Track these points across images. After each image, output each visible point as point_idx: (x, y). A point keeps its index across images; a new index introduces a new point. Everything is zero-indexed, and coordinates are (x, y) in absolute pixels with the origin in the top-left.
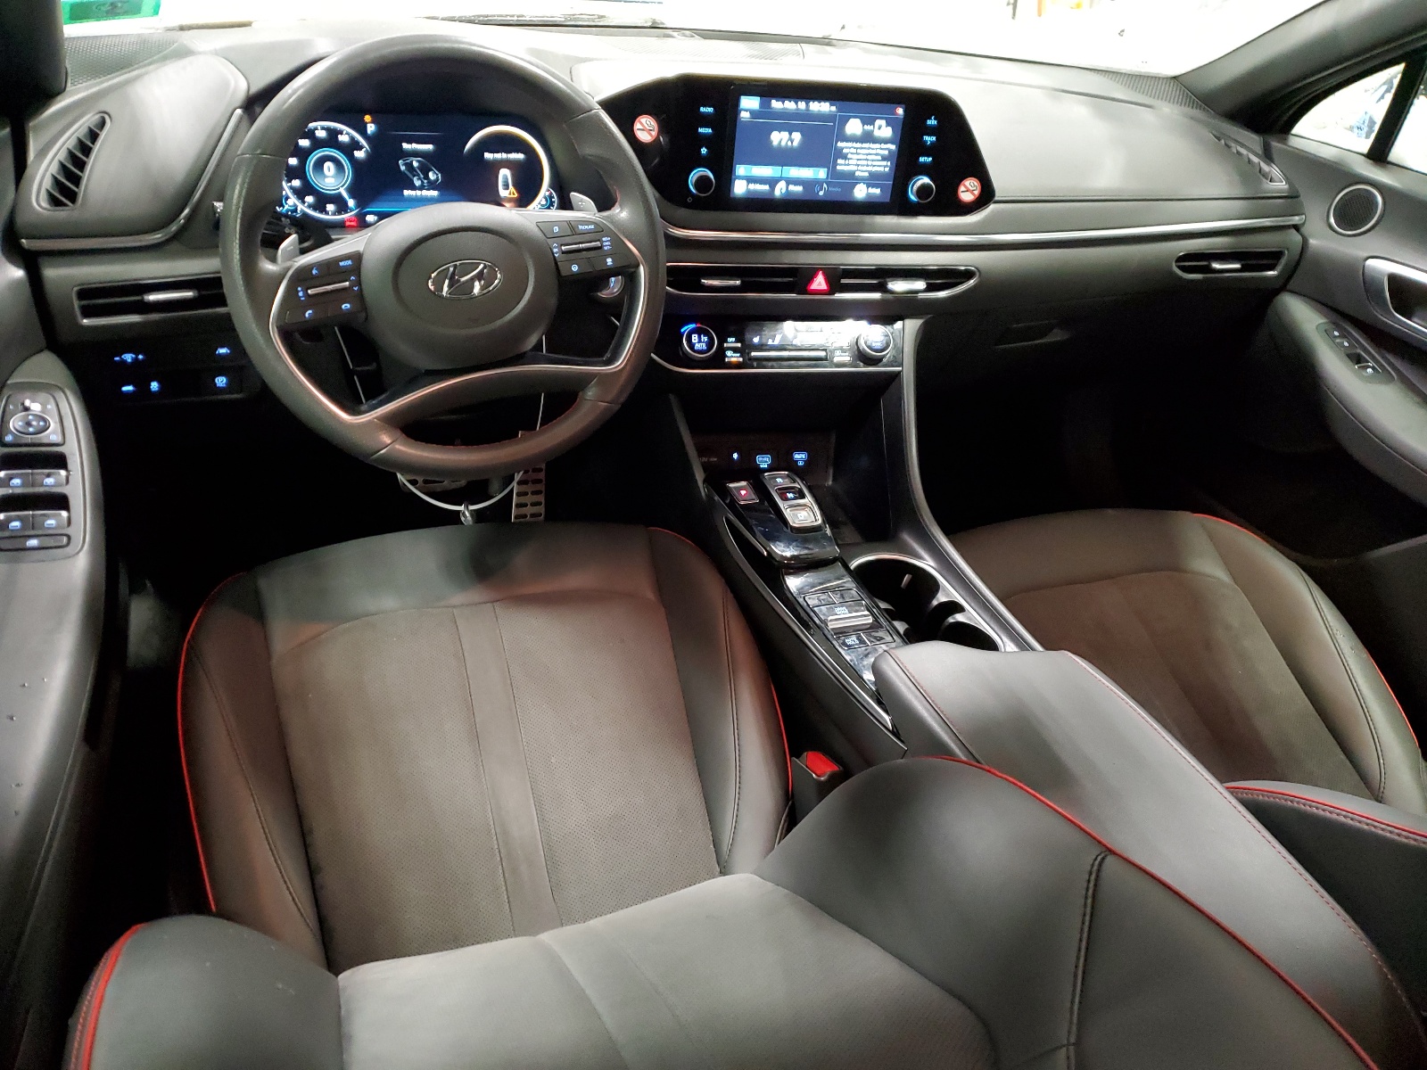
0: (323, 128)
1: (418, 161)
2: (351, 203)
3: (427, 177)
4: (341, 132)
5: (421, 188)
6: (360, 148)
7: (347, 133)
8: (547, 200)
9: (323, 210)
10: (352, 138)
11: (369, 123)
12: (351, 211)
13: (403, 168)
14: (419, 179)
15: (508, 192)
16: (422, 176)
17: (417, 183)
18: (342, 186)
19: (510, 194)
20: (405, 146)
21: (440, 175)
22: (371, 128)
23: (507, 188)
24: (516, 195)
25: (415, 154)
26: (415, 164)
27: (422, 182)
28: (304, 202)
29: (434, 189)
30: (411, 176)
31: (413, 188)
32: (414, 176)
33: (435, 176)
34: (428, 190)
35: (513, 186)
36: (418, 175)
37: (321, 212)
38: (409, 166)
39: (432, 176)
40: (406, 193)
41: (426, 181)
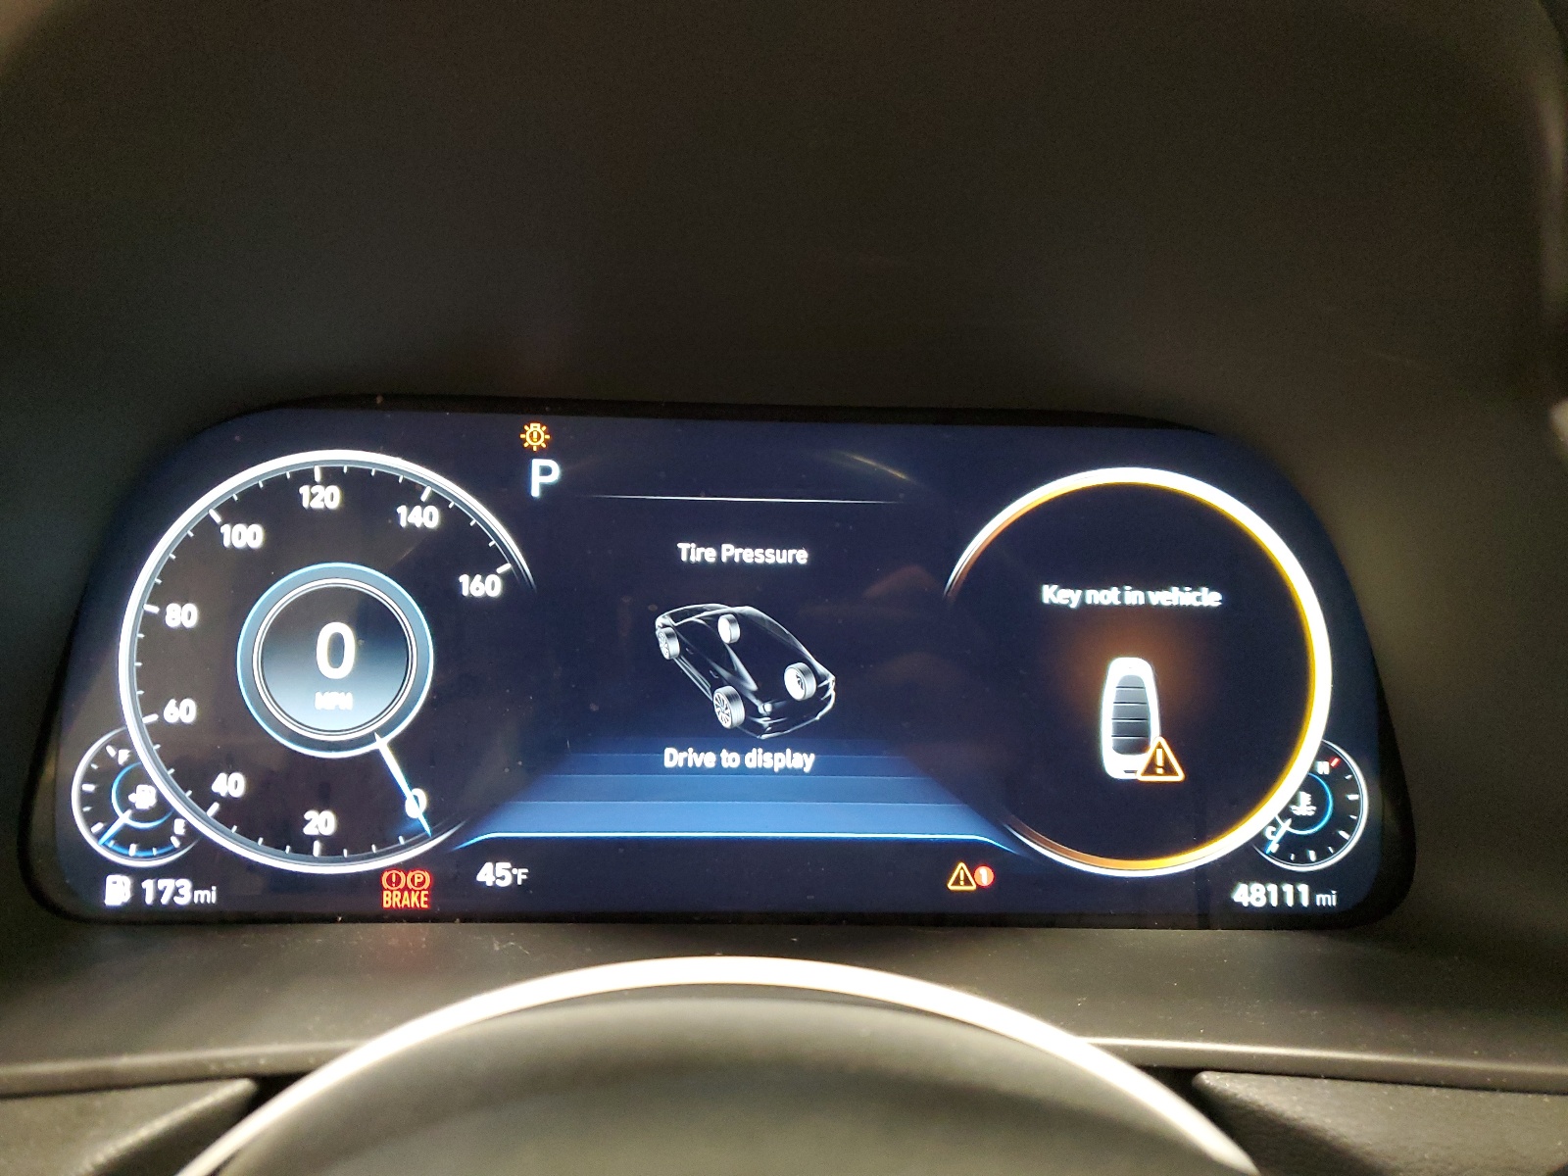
0: (332, 475)
1: (741, 620)
2: (416, 804)
3: (772, 688)
4: (410, 493)
5: (744, 737)
6: (486, 559)
7: (438, 500)
8: (1319, 800)
9: (288, 835)
10: (454, 518)
11: (542, 453)
12: (416, 836)
13: (670, 648)
14: (740, 695)
15: (1139, 762)
16: (751, 685)
17: (731, 714)
18: (383, 731)
19: (1151, 769)
20: (692, 552)
21: (831, 680)
22: (544, 474)
23: (1140, 747)
24: (1180, 776)
25: (728, 583)
26: (728, 632)
27: (751, 711)
28: (204, 798)
29: (799, 744)
30: (703, 684)
31: (712, 735)
32: (718, 684)
33: (811, 686)
34: (771, 747)
35: (1164, 734)
36: (736, 680)
37: (276, 843)
38: (701, 642)
39: (797, 683)
40: (673, 757)
41: (766, 708)
